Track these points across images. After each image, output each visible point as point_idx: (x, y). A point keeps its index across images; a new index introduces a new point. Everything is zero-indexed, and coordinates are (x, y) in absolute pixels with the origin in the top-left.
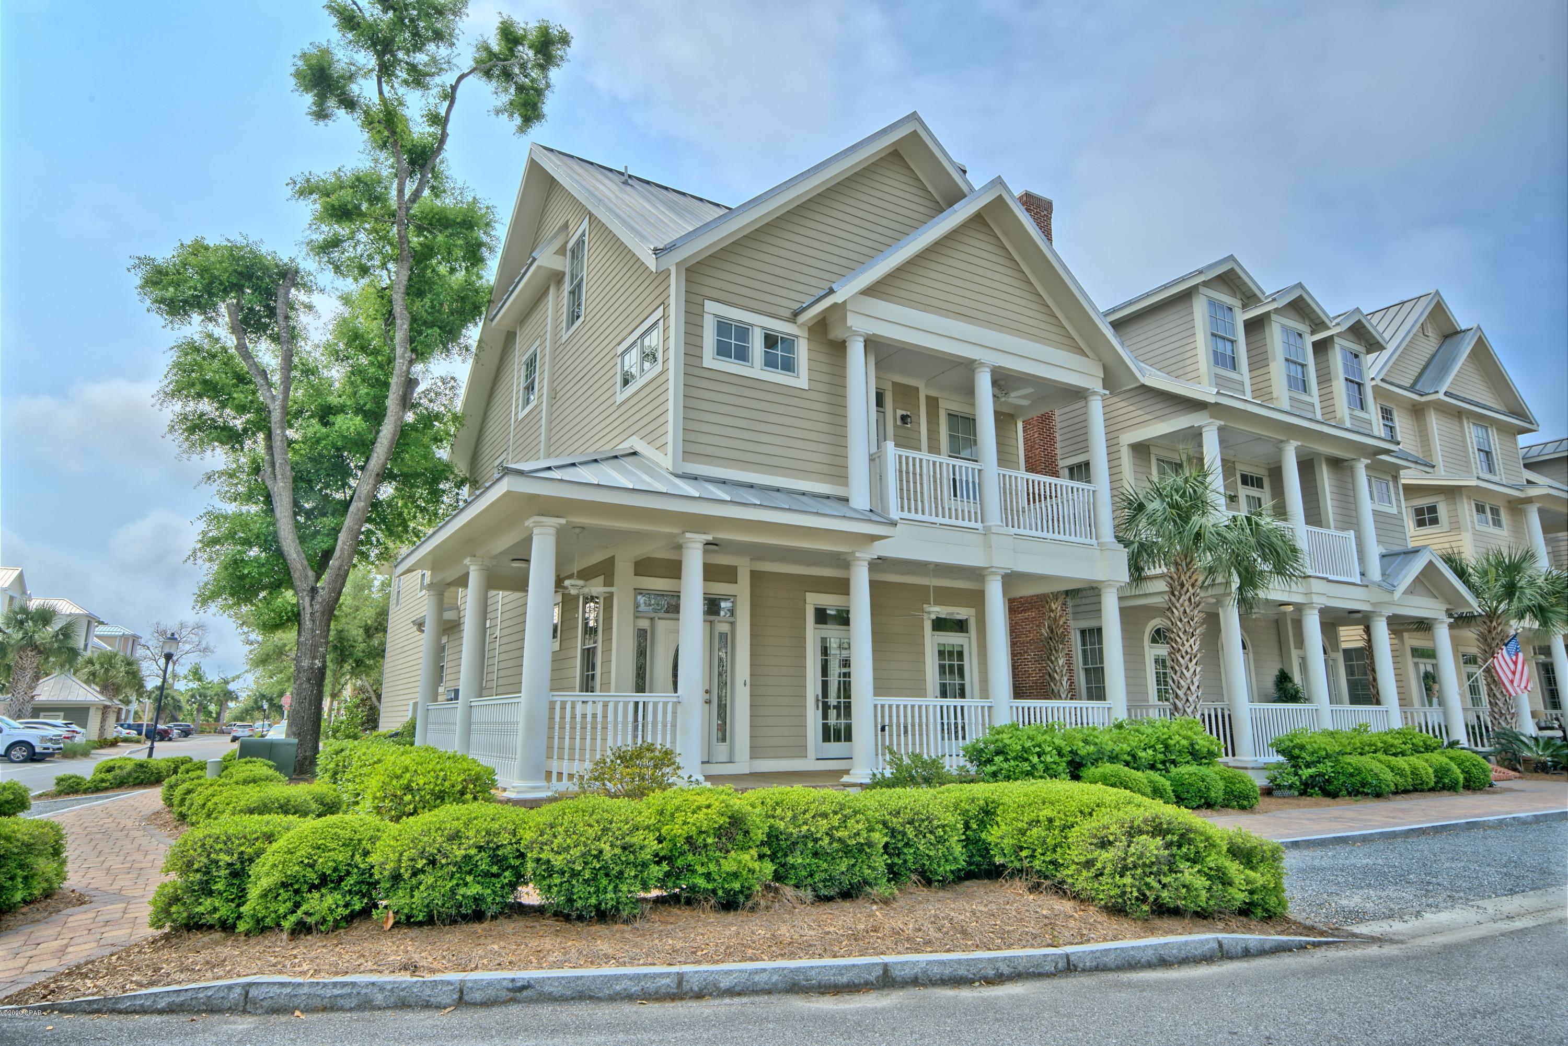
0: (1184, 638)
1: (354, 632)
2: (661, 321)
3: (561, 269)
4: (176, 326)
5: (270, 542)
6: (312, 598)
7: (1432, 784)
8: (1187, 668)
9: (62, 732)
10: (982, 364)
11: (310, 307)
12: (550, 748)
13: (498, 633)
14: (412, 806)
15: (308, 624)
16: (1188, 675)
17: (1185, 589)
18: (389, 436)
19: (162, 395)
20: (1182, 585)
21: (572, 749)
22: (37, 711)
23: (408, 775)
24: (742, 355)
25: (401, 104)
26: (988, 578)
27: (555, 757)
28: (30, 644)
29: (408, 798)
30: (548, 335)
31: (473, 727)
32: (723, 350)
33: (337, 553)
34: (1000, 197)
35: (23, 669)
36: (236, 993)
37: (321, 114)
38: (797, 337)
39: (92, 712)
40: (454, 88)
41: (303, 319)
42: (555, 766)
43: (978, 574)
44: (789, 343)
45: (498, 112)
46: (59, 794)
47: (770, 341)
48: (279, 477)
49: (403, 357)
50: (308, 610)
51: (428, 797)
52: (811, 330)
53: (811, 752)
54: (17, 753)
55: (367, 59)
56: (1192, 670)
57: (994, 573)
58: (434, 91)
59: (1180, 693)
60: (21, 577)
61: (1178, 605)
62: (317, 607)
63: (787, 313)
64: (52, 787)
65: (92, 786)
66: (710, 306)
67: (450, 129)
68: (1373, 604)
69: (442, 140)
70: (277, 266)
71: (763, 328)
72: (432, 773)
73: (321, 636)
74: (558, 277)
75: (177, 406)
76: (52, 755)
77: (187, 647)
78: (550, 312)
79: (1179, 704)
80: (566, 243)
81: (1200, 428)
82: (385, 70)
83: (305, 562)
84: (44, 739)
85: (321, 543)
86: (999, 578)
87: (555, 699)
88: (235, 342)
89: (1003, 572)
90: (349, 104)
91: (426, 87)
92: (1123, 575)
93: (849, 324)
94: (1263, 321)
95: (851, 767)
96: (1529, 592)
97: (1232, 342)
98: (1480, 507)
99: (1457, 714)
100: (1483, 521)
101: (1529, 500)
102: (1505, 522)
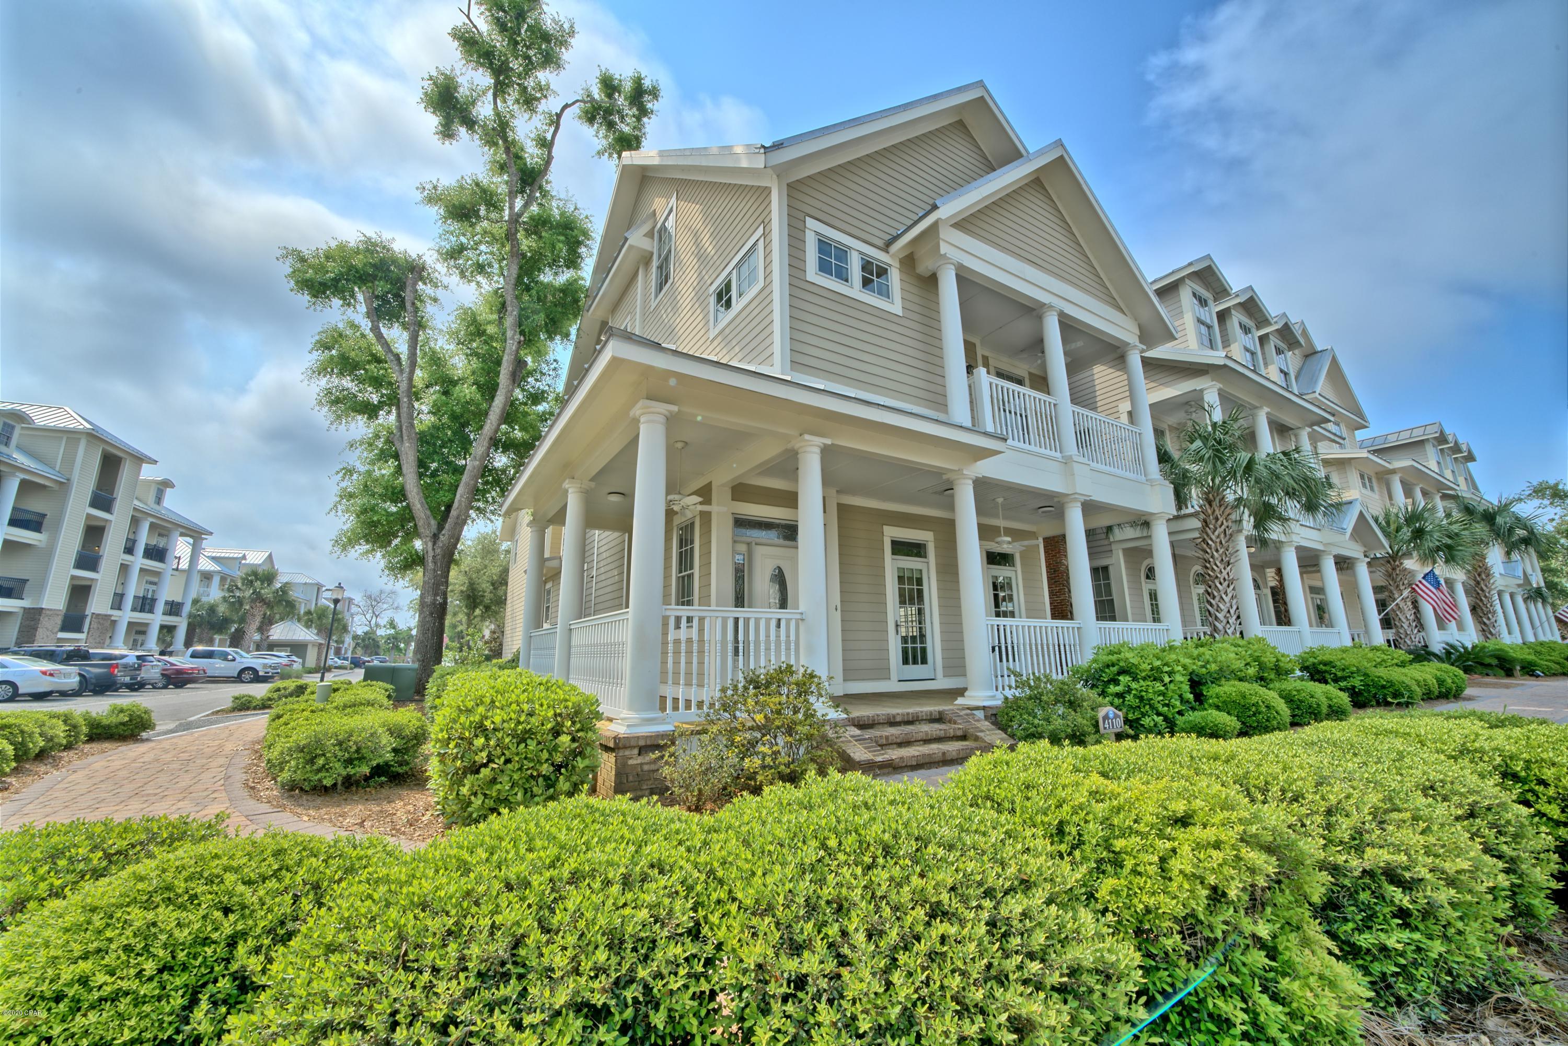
0: (1222, 567)
1: (484, 586)
2: (761, 242)
3: (650, 249)
4: (319, 308)
5: (398, 495)
6: (434, 544)
7: (1436, 693)
8: (1226, 593)
9: (284, 661)
11: (435, 300)
12: (664, 672)
13: (594, 573)
14: (484, 754)
15: (431, 565)
16: (1227, 599)
17: (1219, 522)
18: (501, 406)
19: (310, 372)
20: (1217, 519)
21: (689, 674)
22: (272, 646)
23: (481, 709)
24: (842, 275)
26: (1069, 505)
27: (670, 682)
28: (258, 598)
29: (480, 742)
30: (638, 310)
31: (573, 650)
32: (824, 267)
33: (456, 505)
34: (1062, 157)
35: (254, 616)
37: (447, 133)
38: (890, 265)
39: (310, 647)
40: (559, 116)
41: (430, 309)
42: (669, 691)
44: (882, 272)
46: (234, 710)
47: (867, 266)
48: (405, 438)
49: (513, 338)
50: (431, 554)
51: (507, 740)
52: (902, 262)
53: (894, 675)
54: (247, 676)
55: (484, 79)
56: (1230, 595)
57: (1075, 500)
59: (1220, 616)
60: (270, 556)
61: (1213, 537)
62: (438, 551)
63: (880, 243)
64: (229, 704)
65: (260, 703)
66: (810, 222)
67: (554, 152)
68: (1325, 545)
69: (548, 161)
70: (406, 260)
71: (860, 253)
72: (514, 706)
73: (441, 576)
74: (646, 260)
75: (323, 382)
76: (272, 677)
77: (385, 606)
78: (639, 290)
79: (1220, 626)
80: (654, 227)
81: (1202, 391)
82: (500, 89)
83: (428, 513)
84: (265, 666)
85: (444, 497)
86: (1079, 505)
87: (668, 613)
88: (370, 324)
89: (1082, 499)
90: (470, 123)
91: (533, 111)
92: (1171, 509)
93: (942, 252)
94: (1223, 316)
95: (965, 689)
96: (1436, 535)
97: (1209, 327)
98: (1362, 477)
99: (1379, 636)
100: (1364, 485)
101: (1393, 472)
102: (1376, 488)
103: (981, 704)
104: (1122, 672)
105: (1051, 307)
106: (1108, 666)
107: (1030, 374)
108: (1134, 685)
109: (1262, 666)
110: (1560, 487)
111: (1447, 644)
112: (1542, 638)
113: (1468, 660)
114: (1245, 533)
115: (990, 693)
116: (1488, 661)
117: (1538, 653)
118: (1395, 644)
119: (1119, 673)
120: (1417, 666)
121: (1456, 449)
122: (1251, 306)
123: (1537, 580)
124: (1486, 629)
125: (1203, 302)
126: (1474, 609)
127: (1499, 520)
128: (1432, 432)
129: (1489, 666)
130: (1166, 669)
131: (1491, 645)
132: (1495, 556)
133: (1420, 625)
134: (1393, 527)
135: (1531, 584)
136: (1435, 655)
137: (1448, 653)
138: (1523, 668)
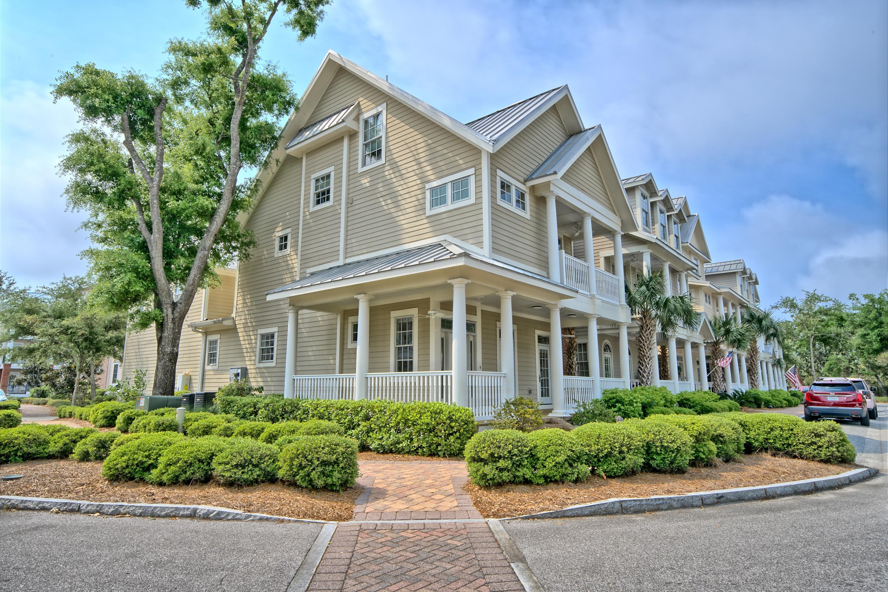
0: (647, 350)
2: (473, 176)
3: (356, 129)
6: (173, 309)
15: (170, 325)
17: (648, 328)
24: (509, 199)
30: (344, 166)
32: (503, 196)
34: (600, 135)
36: (617, 506)
38: (526, 193)
44: (523, 196)
45: (287, 24)
47: (517, 193)
50: (170, 316)
52: (530, 189)
57: (594, 317)
59: (645, 375)
62: (176, 315)
63: (522, 180)
66: (498, 172)
68: (688, 337)
71: (515, 186)
73: (178, 333)
74: (350, 133)
78: (345, 153)
79: (644, 380)
80: (360, 115)
86: (596, 321)
89: (597, 316)
93: (551, 190)
94: (653, 204)
95: (552, 409)
96: (735, 333)
97: (647, 213)
98: (706, 295)
99: (706, 385)
100: (706, 301)
101: (720, 294)
102: (711, 302)
103: (562, 416)
104: (618, 401)
105: (589, 215)
106: (611, 399)
107: (564, 236)
108: (622, 408)
109: (666, 400)
110: (795, 301)
111: (735, 390)
112: (778, 388)
113: (742, 399)
114: (656, 332)
115: (564, 411)
116: (750, 399)
117: (773, 396)
118: (713, 389)
119: (616, 402)
120: (722, 401)
121: (750, 278)
122: (667, 201)
123: (779, 354)
124: (753, 383)
125: (644, 197)
126: (749, 371)
127: (764, 323)
128: (740, 268)
129: (751, 402)
130: (635, 401)
131: (753, 392)
132: (761, 341)
133: (724, 380)
134: (717, 326)
135: (775, 357)
136: (729, 396)
137: (735, 395)
138: (765, 404)
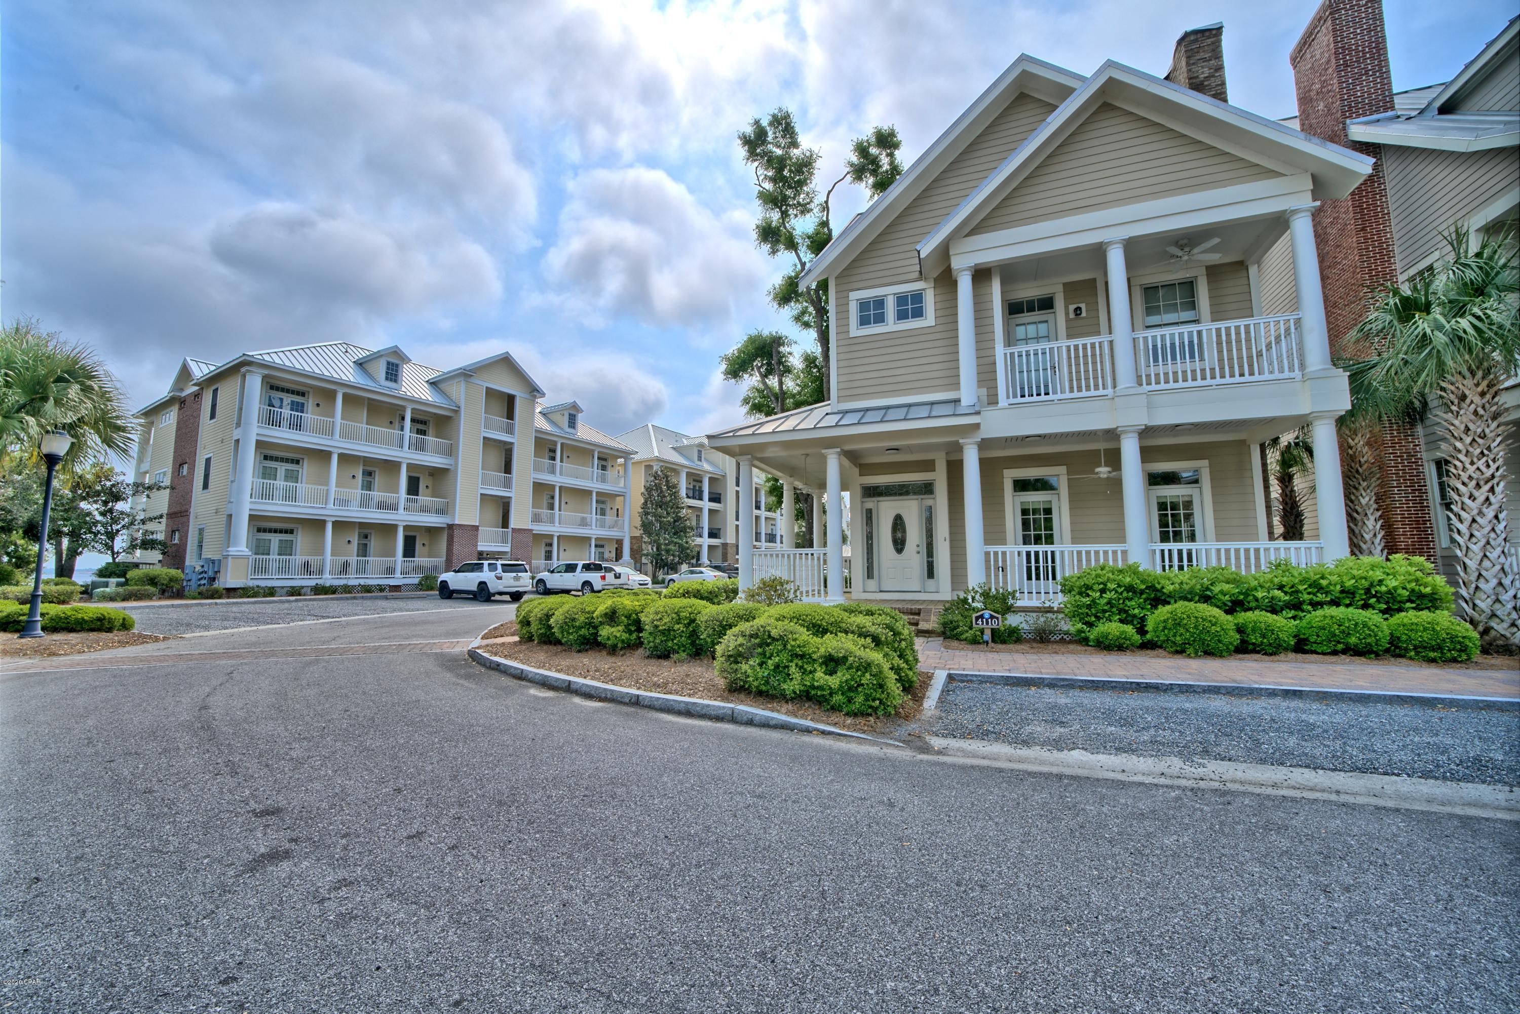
10: (1109, 243)
24: (880, 319)
25: (794, 229)
26: (1122, 437)
32: (864, 321)
34: (1111, 79)
38: (924, 290)
43: (1113, 435)
44: (918, 296)
47: (901, 300)
58: (816, 210)
63: (913, 276)
71: (895, 294)
86: (1134, 435)
91: (810, 211)
93: (952, 266)
